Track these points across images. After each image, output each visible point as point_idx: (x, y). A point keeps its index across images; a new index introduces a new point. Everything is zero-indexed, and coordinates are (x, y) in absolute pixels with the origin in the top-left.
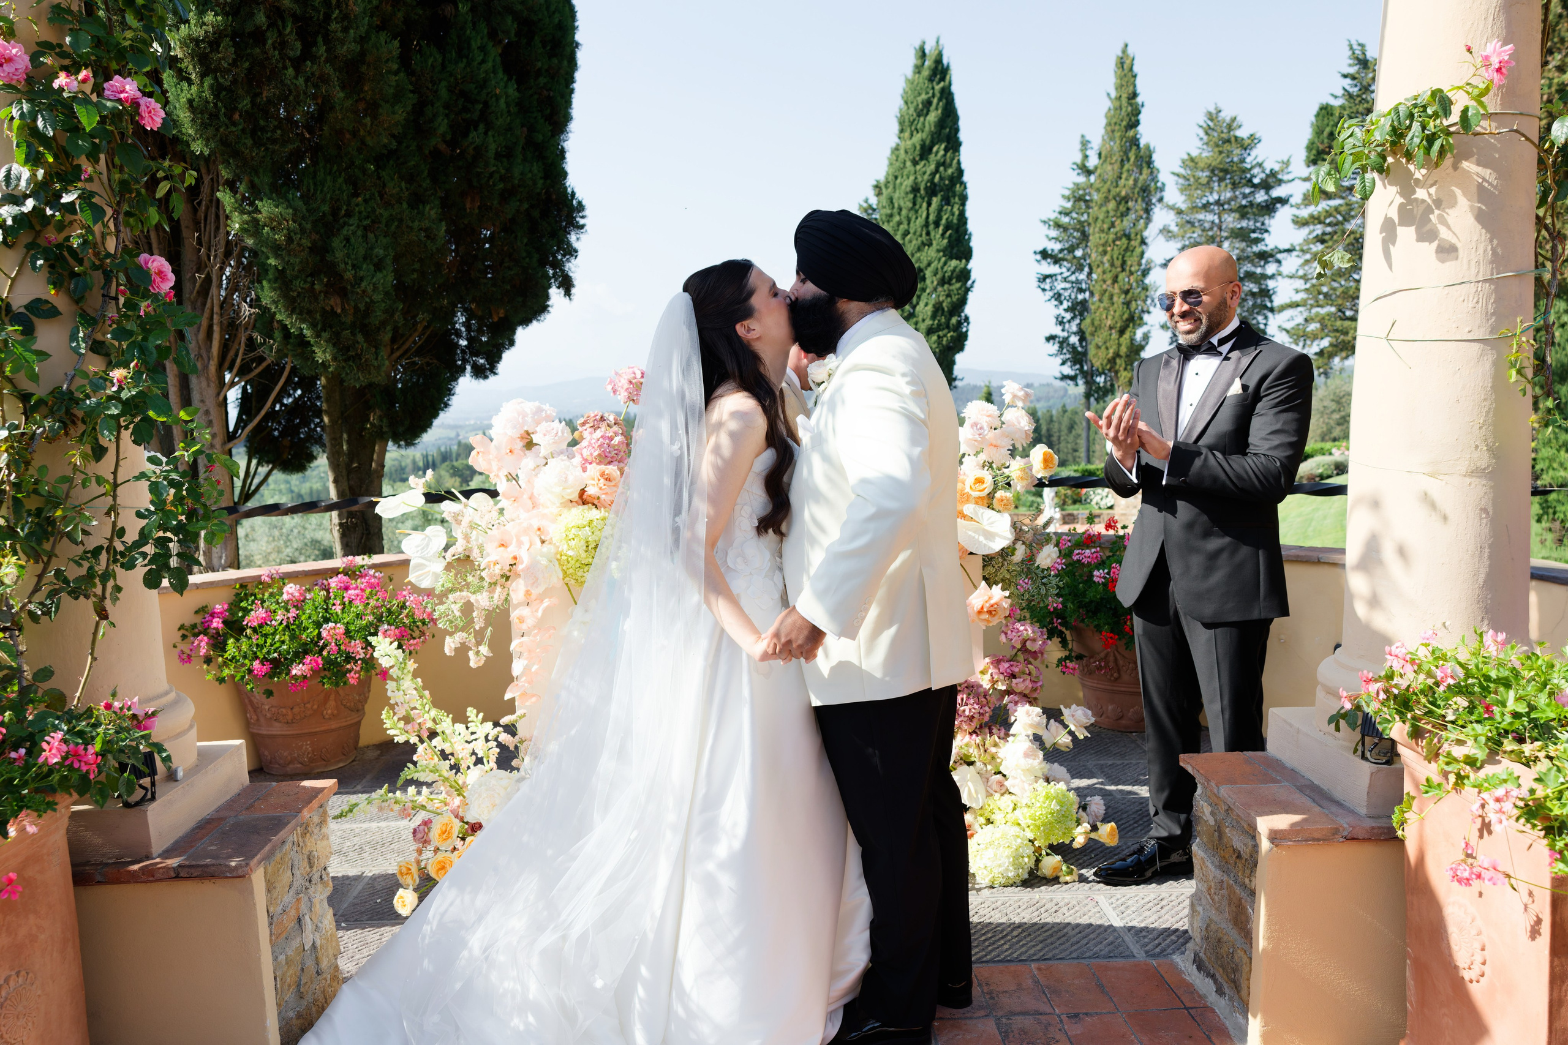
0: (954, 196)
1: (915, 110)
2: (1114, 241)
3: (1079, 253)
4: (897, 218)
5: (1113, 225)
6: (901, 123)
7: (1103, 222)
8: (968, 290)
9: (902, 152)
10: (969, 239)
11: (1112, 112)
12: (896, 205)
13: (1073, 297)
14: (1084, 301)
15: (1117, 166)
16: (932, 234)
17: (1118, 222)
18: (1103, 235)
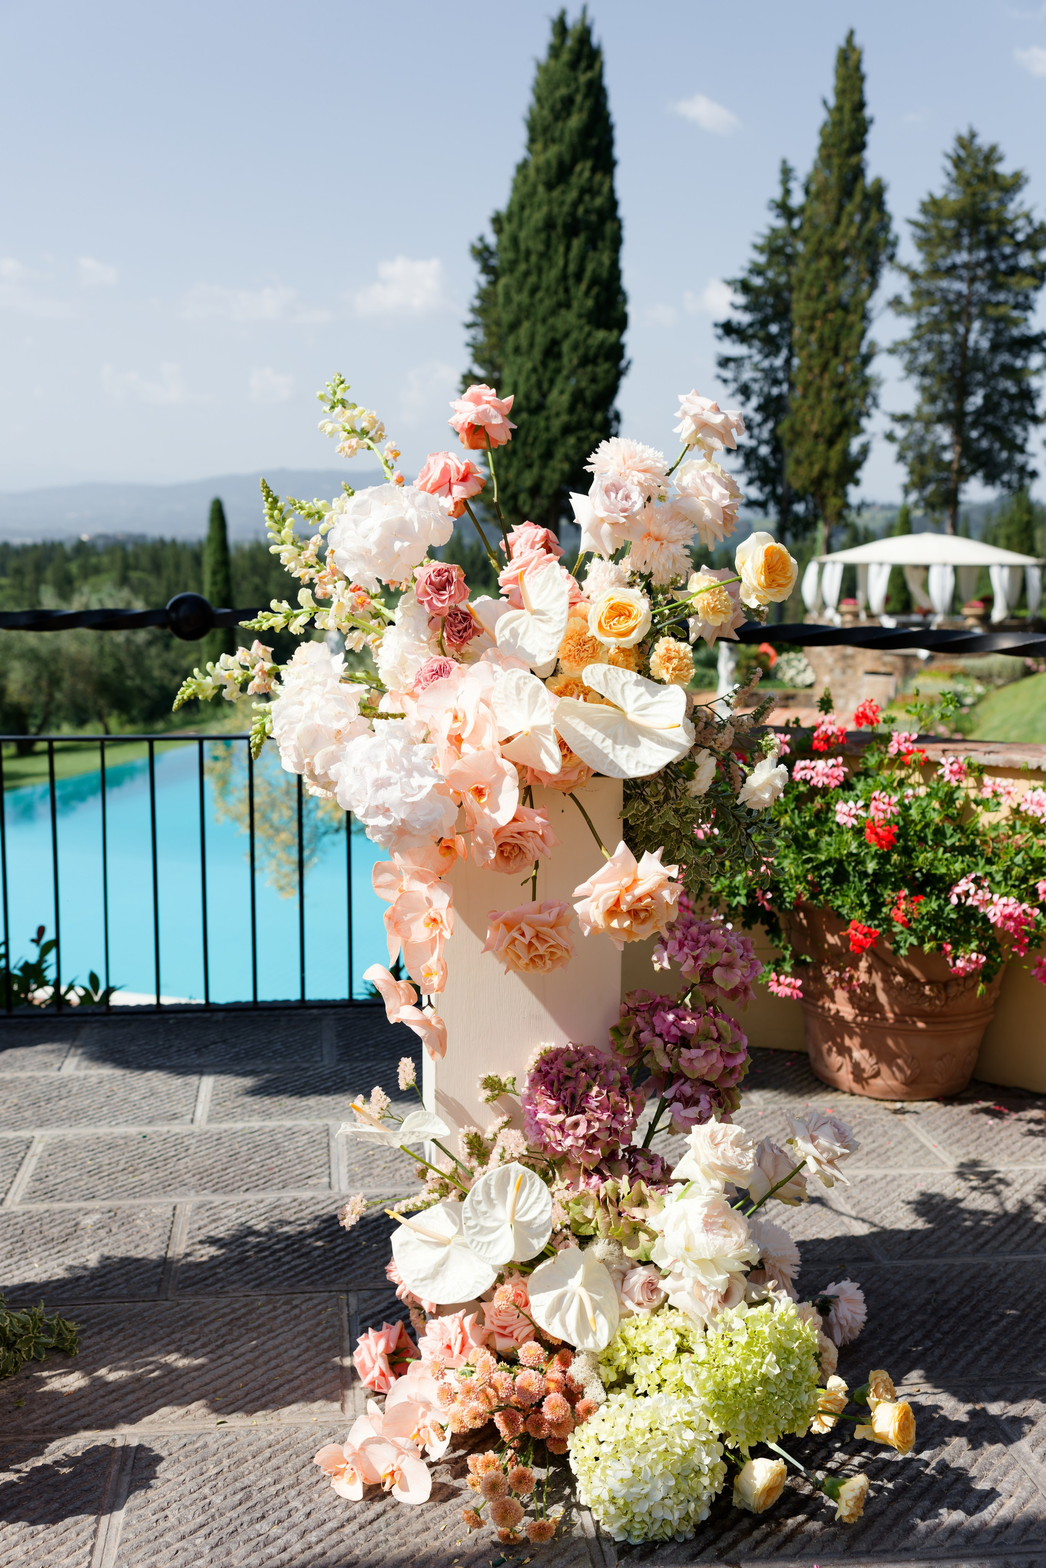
0: (603, 238)
1: (552, 109)
2: (825, 314)
3: (774, 329)
4: (522, 267)
5: (823, 291)
6: (532, 128)
7: (811, 285)
8: (620, 373)
9: (531, 172)
10: (625, 301)
11: (830, 128)
12: (523, 247)
13: (766, 389)
14: (780, 397)
15: (833, 208)
16: (573, 290)
17: (831, 287)
18: (810, 304)
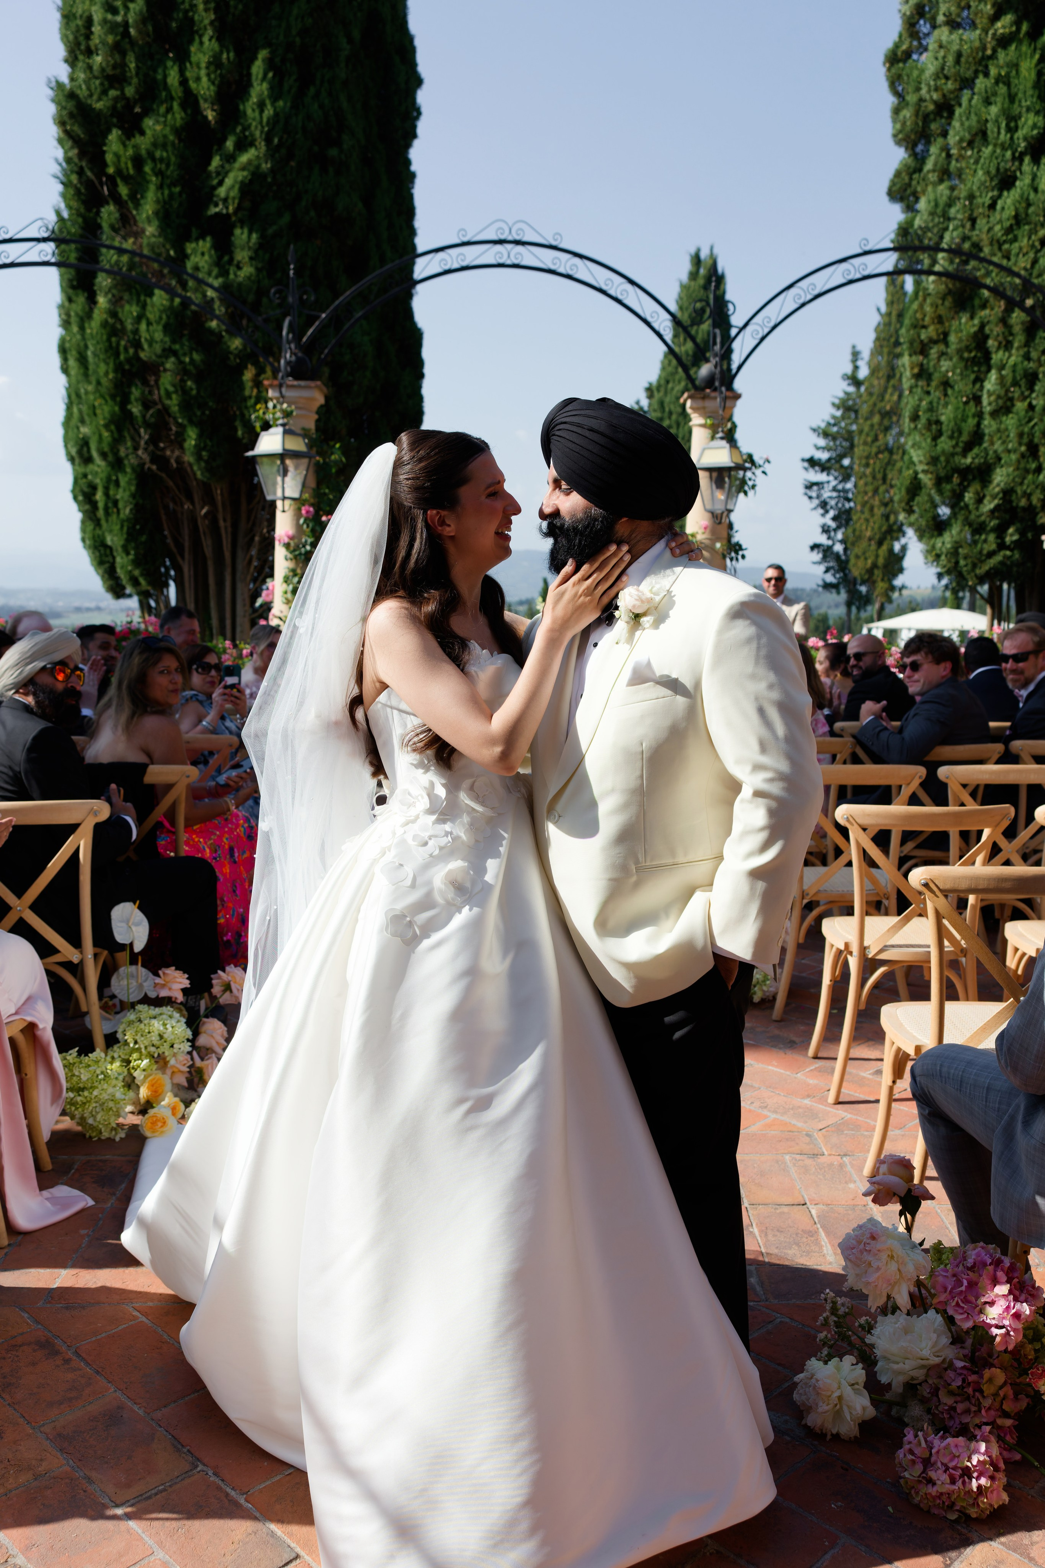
1: (690, 316)
2: (877, 454)
3: (845, 463)
5: (876, 439)
7: (867, 435)
11: (882, 327)
12: (667, 409)
13: (840, 505)
17: (881, 436)
18: (867, 448)
